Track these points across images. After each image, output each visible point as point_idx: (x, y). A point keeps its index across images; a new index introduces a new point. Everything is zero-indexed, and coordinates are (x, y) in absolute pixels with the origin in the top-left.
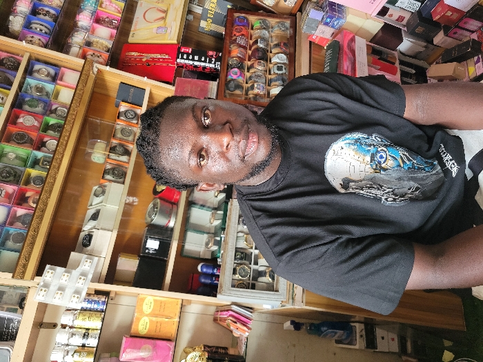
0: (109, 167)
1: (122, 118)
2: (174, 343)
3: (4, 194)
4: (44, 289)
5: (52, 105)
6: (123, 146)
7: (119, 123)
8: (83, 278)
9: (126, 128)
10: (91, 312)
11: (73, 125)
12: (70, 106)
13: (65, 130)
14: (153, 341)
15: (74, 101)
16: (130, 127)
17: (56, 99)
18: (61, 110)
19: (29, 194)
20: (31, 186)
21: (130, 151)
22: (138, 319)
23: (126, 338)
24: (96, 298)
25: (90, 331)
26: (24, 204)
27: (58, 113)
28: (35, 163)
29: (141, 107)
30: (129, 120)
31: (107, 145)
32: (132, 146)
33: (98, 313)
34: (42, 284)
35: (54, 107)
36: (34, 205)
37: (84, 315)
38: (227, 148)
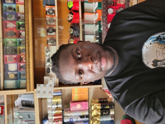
0: (48, 39)
1: (48, 14)
2: (88, 102)
3: (13, 59)
4: (39, 94)
5: (18, 15)
6: (51, 28)
7: (47, 17)
8: (51, 87)
9: (51, 19)
10: (57, 96)
11: (29, 25)
12: (25, 15)
13: (26, 28)
14: (80, 103)
15: (25, 13)
16: (52, 18)
17: (18, 11)
18: (22, 16)
19: (22, 57)
20: (22, 53)
21: (55, 29)
22: (74, 96)
23: (71, 103)
24: (57, 91)
25: (58, 103)
26: (22, 61)
27: (21, 18)
28: (20, 43)
29: (55, 6)
30: (51, 14)
31: (45, 29)
32: (55, 27)
33: (59, 97)
34: (37, 92)
35: (19, 15)
36: (25, 61)
37: (55, 98)
38: (92, 68)
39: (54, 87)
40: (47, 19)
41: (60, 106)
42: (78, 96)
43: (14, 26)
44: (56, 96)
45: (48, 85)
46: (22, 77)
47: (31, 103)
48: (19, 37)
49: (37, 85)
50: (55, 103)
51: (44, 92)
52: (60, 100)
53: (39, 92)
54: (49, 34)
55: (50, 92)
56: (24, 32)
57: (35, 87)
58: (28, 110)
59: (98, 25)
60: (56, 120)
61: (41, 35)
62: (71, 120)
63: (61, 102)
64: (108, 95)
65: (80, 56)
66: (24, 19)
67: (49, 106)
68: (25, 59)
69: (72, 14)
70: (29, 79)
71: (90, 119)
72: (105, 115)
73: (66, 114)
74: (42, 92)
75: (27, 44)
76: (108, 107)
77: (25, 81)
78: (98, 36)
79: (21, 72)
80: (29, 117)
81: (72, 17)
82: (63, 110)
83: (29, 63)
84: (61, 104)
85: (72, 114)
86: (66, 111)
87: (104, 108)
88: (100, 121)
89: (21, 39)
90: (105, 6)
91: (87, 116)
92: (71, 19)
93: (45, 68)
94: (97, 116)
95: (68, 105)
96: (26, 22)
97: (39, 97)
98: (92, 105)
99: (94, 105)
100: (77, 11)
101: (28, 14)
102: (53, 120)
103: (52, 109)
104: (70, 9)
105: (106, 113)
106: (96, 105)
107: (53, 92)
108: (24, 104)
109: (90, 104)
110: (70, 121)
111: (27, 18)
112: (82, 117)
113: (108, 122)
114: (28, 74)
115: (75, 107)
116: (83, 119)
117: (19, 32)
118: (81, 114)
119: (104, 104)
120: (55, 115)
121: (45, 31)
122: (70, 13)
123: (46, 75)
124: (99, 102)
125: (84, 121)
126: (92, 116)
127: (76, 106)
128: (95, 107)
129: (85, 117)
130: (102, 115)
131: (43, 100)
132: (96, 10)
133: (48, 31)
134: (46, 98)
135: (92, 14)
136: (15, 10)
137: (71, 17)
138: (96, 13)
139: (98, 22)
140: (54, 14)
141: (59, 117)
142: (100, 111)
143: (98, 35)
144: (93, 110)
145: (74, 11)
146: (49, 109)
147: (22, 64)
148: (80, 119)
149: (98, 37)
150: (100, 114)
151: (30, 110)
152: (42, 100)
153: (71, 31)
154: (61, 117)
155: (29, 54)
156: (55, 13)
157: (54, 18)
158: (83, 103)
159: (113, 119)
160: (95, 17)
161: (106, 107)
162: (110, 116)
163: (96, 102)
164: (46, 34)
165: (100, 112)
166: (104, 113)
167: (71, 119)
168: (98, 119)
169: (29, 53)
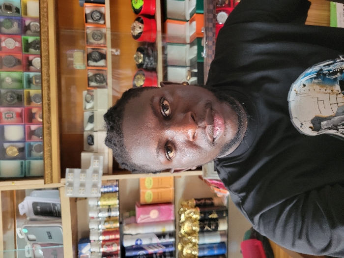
0: (91, 74)
1: (90, 21)
2: (173, 206)
3: (15, 115)
4: (70, 188)
5: (25, 21)
6: (97, 50)
7: (88, 26)
8: (96, 175)
9: (96, 32)
10: (109, 194)
11: (48, 43)
12: (40, 23)
13: (43, 50)
14: (158, 207)
15: (42, 17)
16: (99, 29)
17: (26, 13)
18: (34, 25)
19: (34, 111)
20: (34, 104)
21: (105, 53)
22: (144, 193)
23: (138, 207)
24: (109, 184)
25: (111, 207)
26: (34, 120)
27: (33, 28)
28: (30, 82)
29: (104, 3)
30: (96, 22)
31: (84, 53)
32: (105, 49)
33: (114, 194)
34: (67, 184)
35: (27, 23)
36: (41, 120)
37: (104, 198)
38: (194, 137)
39: (104, 174)
40: (89, 31)
41: (115, 214)
42: (154, 193)
43: (18, 45)
44: (107, 192)
45: (89, 171)
46: (34, 153)
47: (55, 209)
48: (28, 70)
49: (67, 170)
50: (104, 207)
51: (82, 185)
52: (115, 202)
53: (71, 185)
54: (92, 63)
55: (95, 186)
56: (38, 59)
57: (63, 175)
58: (47, 222)
59: (196, 47)
60: (107, 243)
61: (74, 66)
62: (139, 242)
63: (118, 206)
64: (216, 190)
65: (167, 112)
66: (39, 30)
67: (91, 215)
68: (41, 116)
69: (142, 22)
70: (49, 158)
71: (178, 241)
72: (208, 231)
73: (127, 230)
74: (76, 185)
75: (45, 85)
76: (215, 216)
77: (40, 162)
78: (195, 69)
79: (32, 143)
80: (50, 237)
81: (140, 28)
82: (121, 223)
83: (50, 123)
84: (118, 210)
85: (141, 231)
86: (128, 224)
87: (206, 218)
88: (198, 245)
89: (32, 74)
90: (211, 7)
91: (172, 235)
92: (139, 33)
93: (82, 135)
94: (191, 233)
95: (132, 212)
96: (42, 37)
97: (70, 195)
98: (182, 212)
99: (186, 212)
100: (152, 17)
101: (47, 21)
102: (101, 242)
103: (98, 220)
104: (136, 12)
105: (210, 227)
106: (190, 213)
107: (100, 185)
108: (39, 210)
109: (177, 210)
110: (137, 244)
111: (46, 30)
112: (160, 236)
113: (214, 245)
114: (48, 148)
115: (146, 216)
116: (163, 241)
117: (28, 58)
118: (159, 229)
119: (206, 210)
120: (105, 233)
121: (84, 58)
122: (138, 19)
123: (85, 149)
124: (197, 206)
125: (165, 244)
126: (181, 234)
127: (149, 213)
128: (187, 216)
129: (167, 237)
130: (202, 231)
131: (78, 202)
132: (192, 15)
133: (89, 57)
134: (86, 198)
135: (183, 24)
136: (18, 10)
137: (138, 29)
138: (191, 20)
139: (197, 41)
140: (102, 22)
141: (112, 237)
142: (197, 223)
143: (196, 67)
144: (183, 223)
145: (144, 16)
146: (92, 220)
147: (33, 127)
148: (156, 241)
149: (196, 71)
150: (197, 229)
151: (51, 221)
152: (76, 201)
153: (139, 57)
154: (118, 236)
155: (49, 105)
156: (104, 19)
157: (104, 30)
158: (164, 207)
159: (224, 239)
160: (189, 30)
161: (210, 216)
162: (218, 233)
163: (189, 205)
164: (86, 63)
165: (198, 226)
166: (207, 228)
167: (137, 240)
168: (194, 241)
169: (50, 102)
